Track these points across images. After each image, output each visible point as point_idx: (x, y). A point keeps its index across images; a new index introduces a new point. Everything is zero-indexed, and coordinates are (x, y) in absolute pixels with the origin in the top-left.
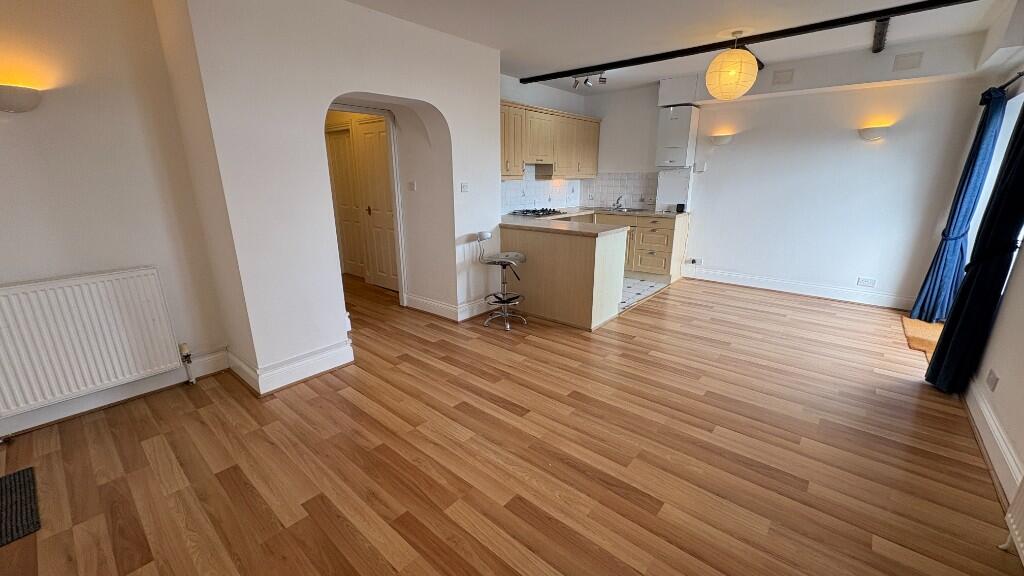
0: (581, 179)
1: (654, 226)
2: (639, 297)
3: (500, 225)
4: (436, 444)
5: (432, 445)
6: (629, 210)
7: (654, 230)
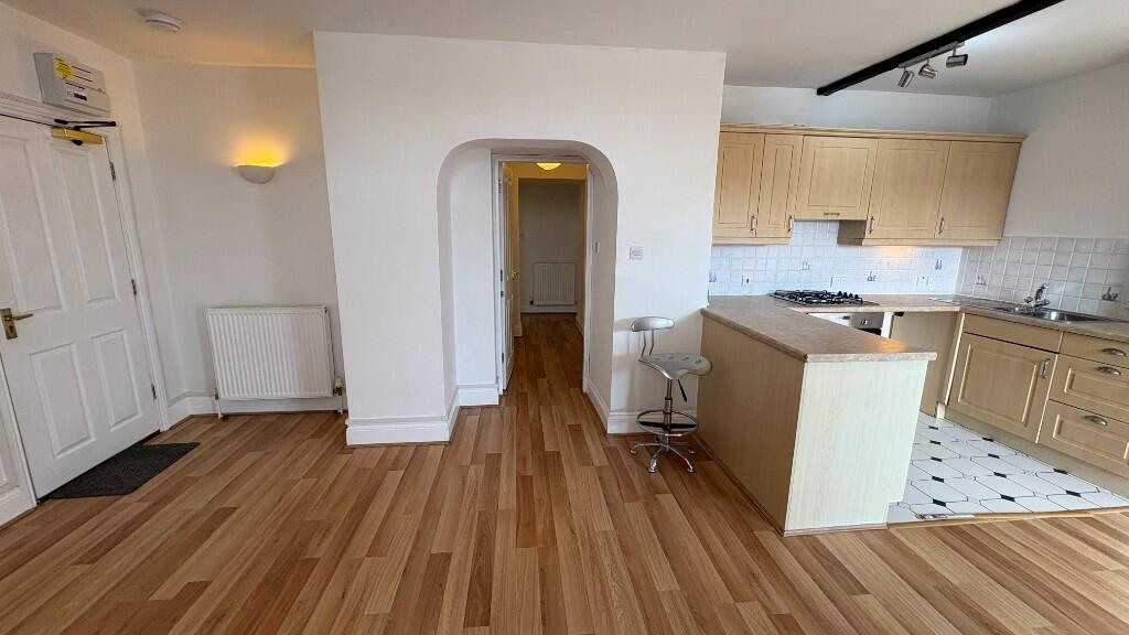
0: (964, 247)
1: (1107, 359)
2: (1007, 506)
3: (703, 312)
6: (1064, 316)
7: (1105, 369)
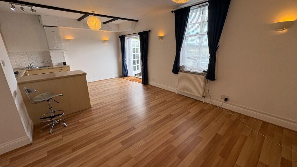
4: (145, 150)
5: (145, 151)
